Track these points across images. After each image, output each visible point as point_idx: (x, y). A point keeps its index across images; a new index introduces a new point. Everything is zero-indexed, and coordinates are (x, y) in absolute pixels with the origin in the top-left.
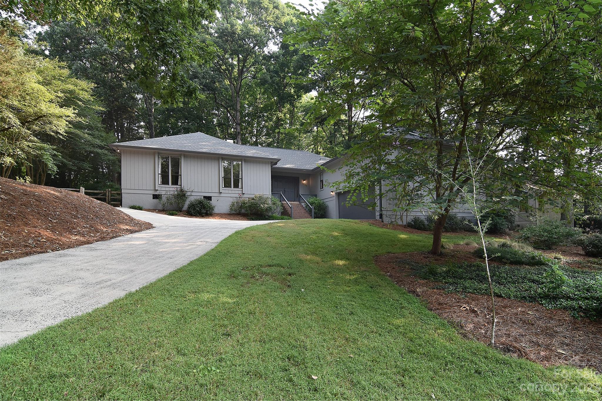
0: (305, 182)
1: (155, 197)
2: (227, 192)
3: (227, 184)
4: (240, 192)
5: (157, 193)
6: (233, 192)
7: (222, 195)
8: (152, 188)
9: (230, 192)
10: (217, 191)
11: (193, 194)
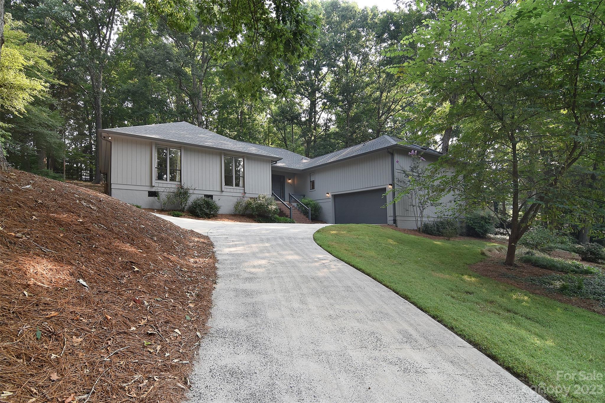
0: (290, 181)
1: (152, 194)
2: (228, 190)
3: (228, 182)
4: (242, 191)
5: (153, 190)
6: (235, 191)
7: (224, 194)
8: (148, 184)
9: (232, 190)
10: (219, 189)
11: (196, 192)
